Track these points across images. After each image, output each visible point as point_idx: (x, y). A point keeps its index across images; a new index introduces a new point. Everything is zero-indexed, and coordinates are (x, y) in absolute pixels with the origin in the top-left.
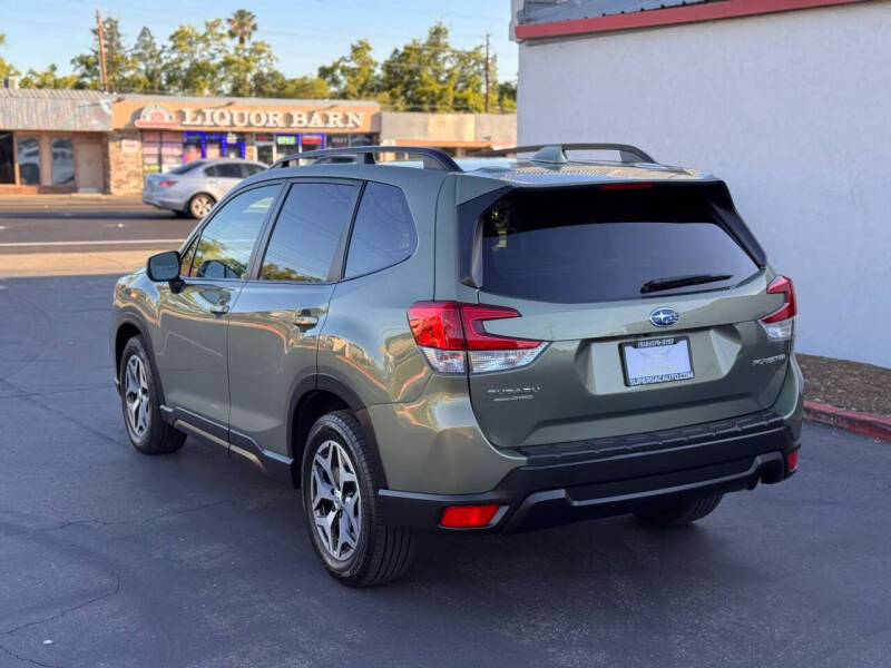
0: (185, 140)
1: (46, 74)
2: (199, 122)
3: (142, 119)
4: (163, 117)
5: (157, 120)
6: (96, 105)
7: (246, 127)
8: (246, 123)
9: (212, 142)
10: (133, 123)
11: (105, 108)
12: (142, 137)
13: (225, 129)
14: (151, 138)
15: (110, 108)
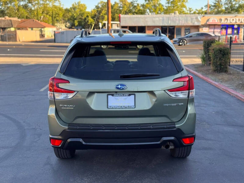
0: (222, 27)
1: (200, 10)
2: (226, 22)
3: (209, 22)
4: (215, 21)
5: (214, 22)
6: (197, 18)
7: (240, 23)
8: (240, 22)
9: (229, 28)
10: (206, 23)
11: (199, 19)
12: (209, 27)
13: (234, 24)
14: (212, 27)
15: (201, 19)
